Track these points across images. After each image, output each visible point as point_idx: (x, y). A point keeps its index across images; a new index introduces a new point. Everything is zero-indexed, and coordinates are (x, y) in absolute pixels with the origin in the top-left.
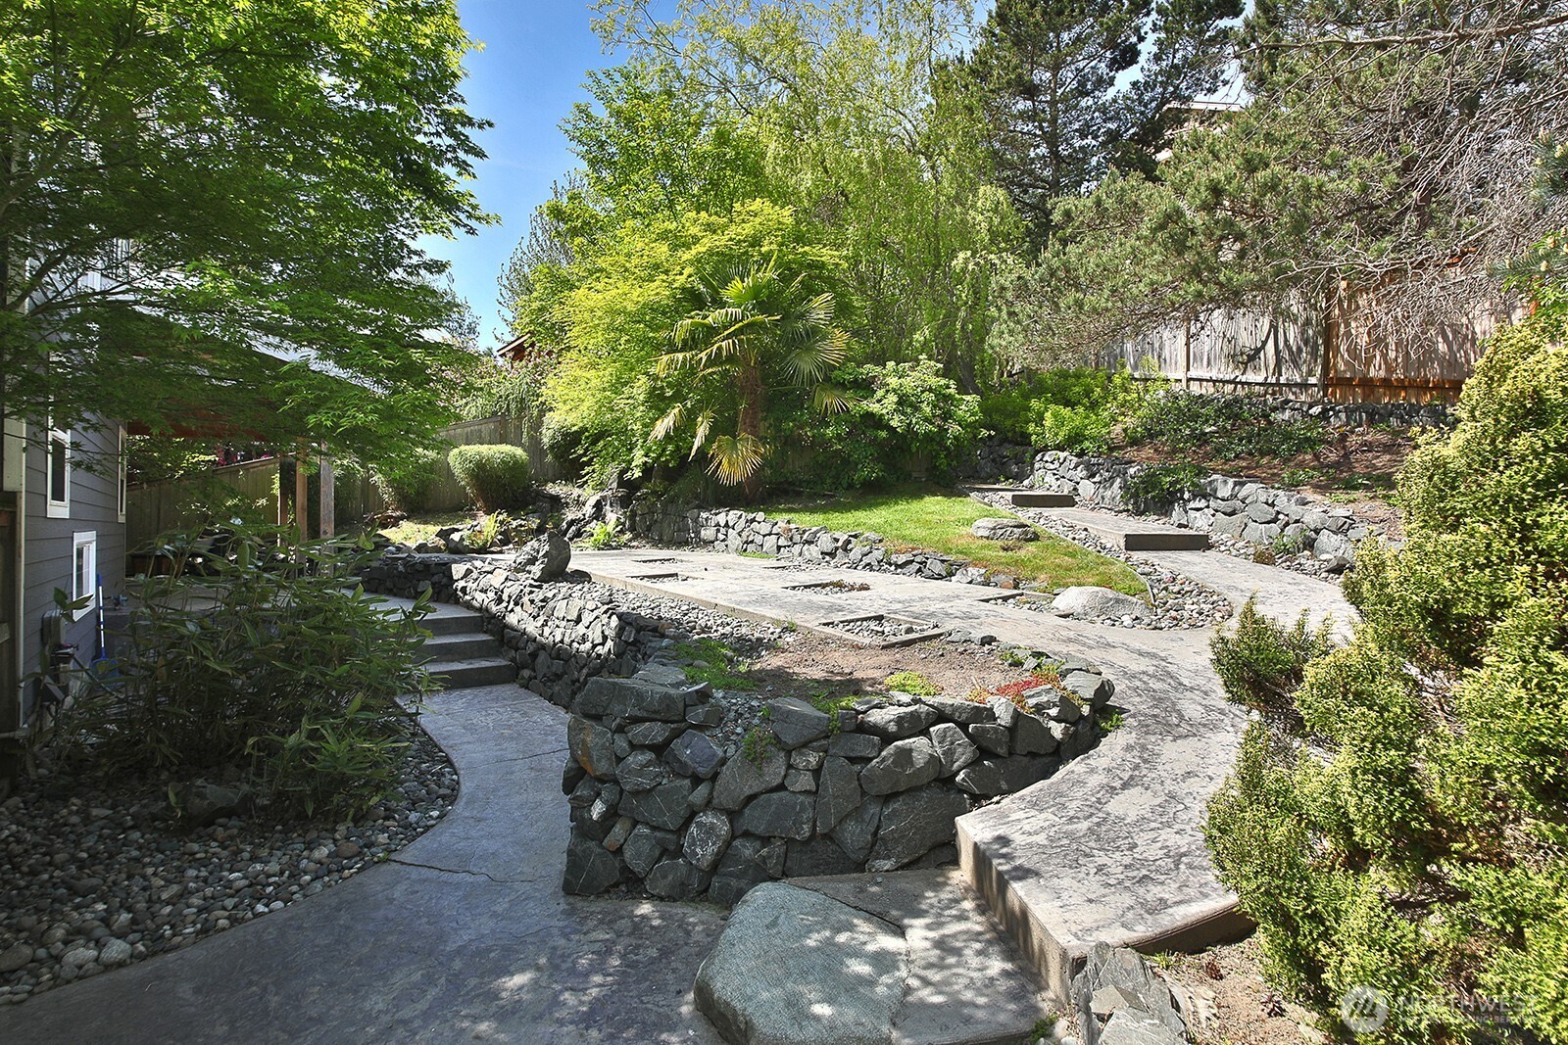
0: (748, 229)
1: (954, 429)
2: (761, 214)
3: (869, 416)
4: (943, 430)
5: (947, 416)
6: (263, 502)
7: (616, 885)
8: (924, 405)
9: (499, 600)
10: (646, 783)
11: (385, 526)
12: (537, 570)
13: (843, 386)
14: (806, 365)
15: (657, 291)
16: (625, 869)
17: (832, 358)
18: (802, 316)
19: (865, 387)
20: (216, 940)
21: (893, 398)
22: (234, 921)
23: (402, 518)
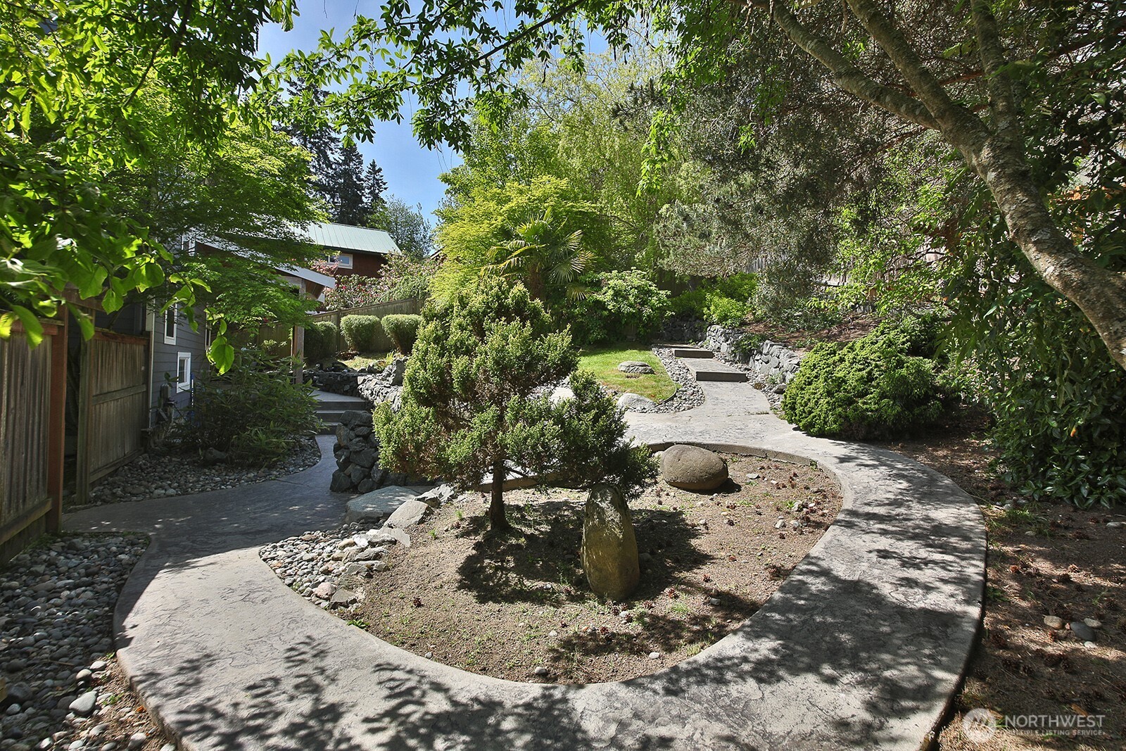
0: (538, 194)
1: (647, 311)
2: (546, 184)
3: (597, 302)
4: (640, 312)
5: (644, 303)
6: (284, 343)
7: (349, 489)
8: (630, 297)
9: (372, 394)
10: (358, 448)
11: (346, 359)
12: (391, 379)
13: (586, 285)
14: (564, 272)
15: (484, 229)
16: (352, 483)
17: (578, 268)
18: (564, 244)
19: (597, 285)
20: (204, 493)
21: (611, 292)
22: (212, 490)
23: (356, 355)
